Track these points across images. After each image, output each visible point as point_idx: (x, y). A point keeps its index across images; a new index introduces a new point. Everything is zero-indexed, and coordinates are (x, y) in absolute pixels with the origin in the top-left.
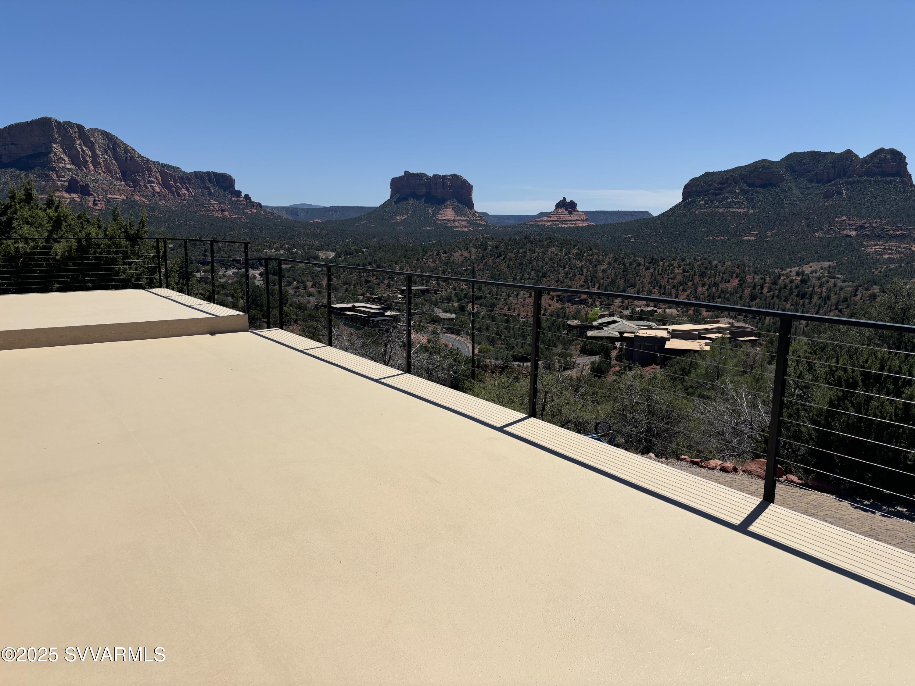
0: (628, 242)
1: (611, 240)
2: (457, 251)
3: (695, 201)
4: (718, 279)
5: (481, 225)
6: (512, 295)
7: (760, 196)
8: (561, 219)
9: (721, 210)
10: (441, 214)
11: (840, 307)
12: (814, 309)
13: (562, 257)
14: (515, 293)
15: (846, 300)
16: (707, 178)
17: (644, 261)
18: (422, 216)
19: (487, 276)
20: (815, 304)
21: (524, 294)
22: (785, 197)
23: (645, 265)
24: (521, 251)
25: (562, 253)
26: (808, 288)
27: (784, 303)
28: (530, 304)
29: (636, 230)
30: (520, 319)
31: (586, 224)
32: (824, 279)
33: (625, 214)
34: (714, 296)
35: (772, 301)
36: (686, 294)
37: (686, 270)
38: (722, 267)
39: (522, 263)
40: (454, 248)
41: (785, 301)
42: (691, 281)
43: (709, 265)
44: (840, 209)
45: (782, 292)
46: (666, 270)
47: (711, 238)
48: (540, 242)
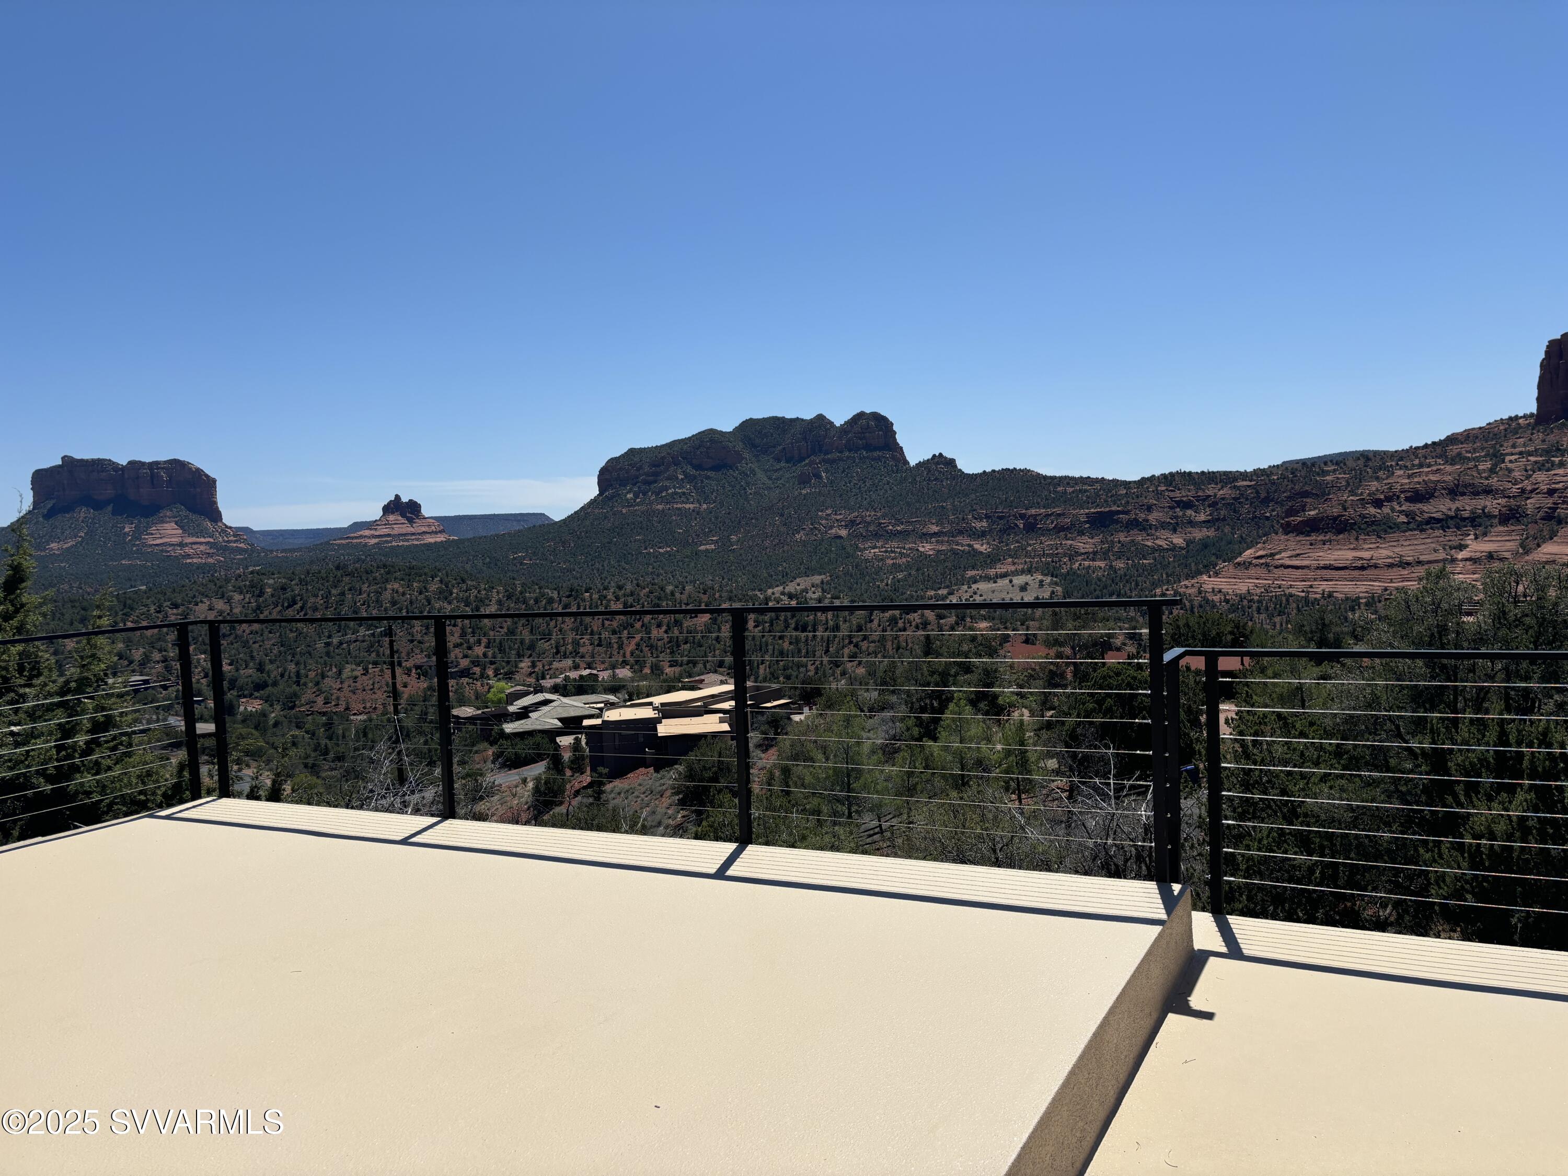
0: (521, 565)
1: (490, 563)
2: (201, 602)
3: (619, 495)
5: (240, 549)
6: (330, 673)
7: (713, 483)
8: (396, 532)
9: (660, 507)
10: (152, 534)
11: (854, 641)
12: (822, 646)
13: (414, 597)
14: (334, 670)
16: (632, 457)
17: (559, 594)
18: (110, 539)
19: (271, 642)
20: (822, 639)
21: (353, 670)
22: (748, 484)
23: (560, 600)
24: (334, 592)
25: (413, 591)
26: (808, 618)
27: (780, 642)
28: (366, 688)
29: (530, 544)
30: (352, 717)
31: (440, 538)
33: (506, 520)
34: (677, 641)
36: (633, 642)
37: (629, 603)
38: (681, 593)
40: (194, 596)
42: (639, 621)
43: (662, 594)
44: (822, 499)
45: (775, 625)
46: (596, 606)
47: (652, 550)
48: (367, 573)
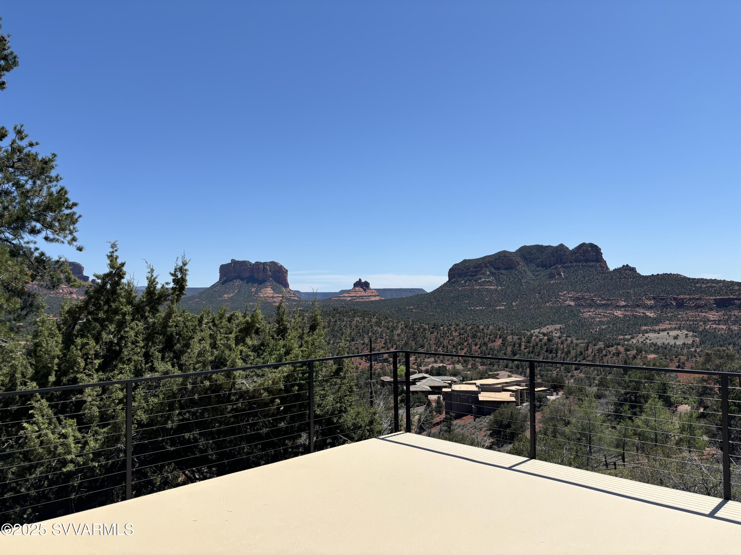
0: (411, 312)
1: (398, 310)
3: (458, 281)
4: (486, 340)
5: (295, 300)
7: (505, 277)
8: (358, 295)
10: (262, 292)
13: (365, 325)
15: (581, 353)
16: (465, 264)
18: (246, 294)
22: (522, 277)
25: (365, 322)
26: (553, 345)
29: (416, 303)
31: (377, 298)
32: (564, 338)
34: (485, 353)
36: (463, 352)
38: (487, 330)
39: (334, 330)
42: (466, 341)
43: (477, 329)
44: (561, 286)
45: (535, 348)
46: (446, 334)
47: (473, 308)
48: (346, 313)
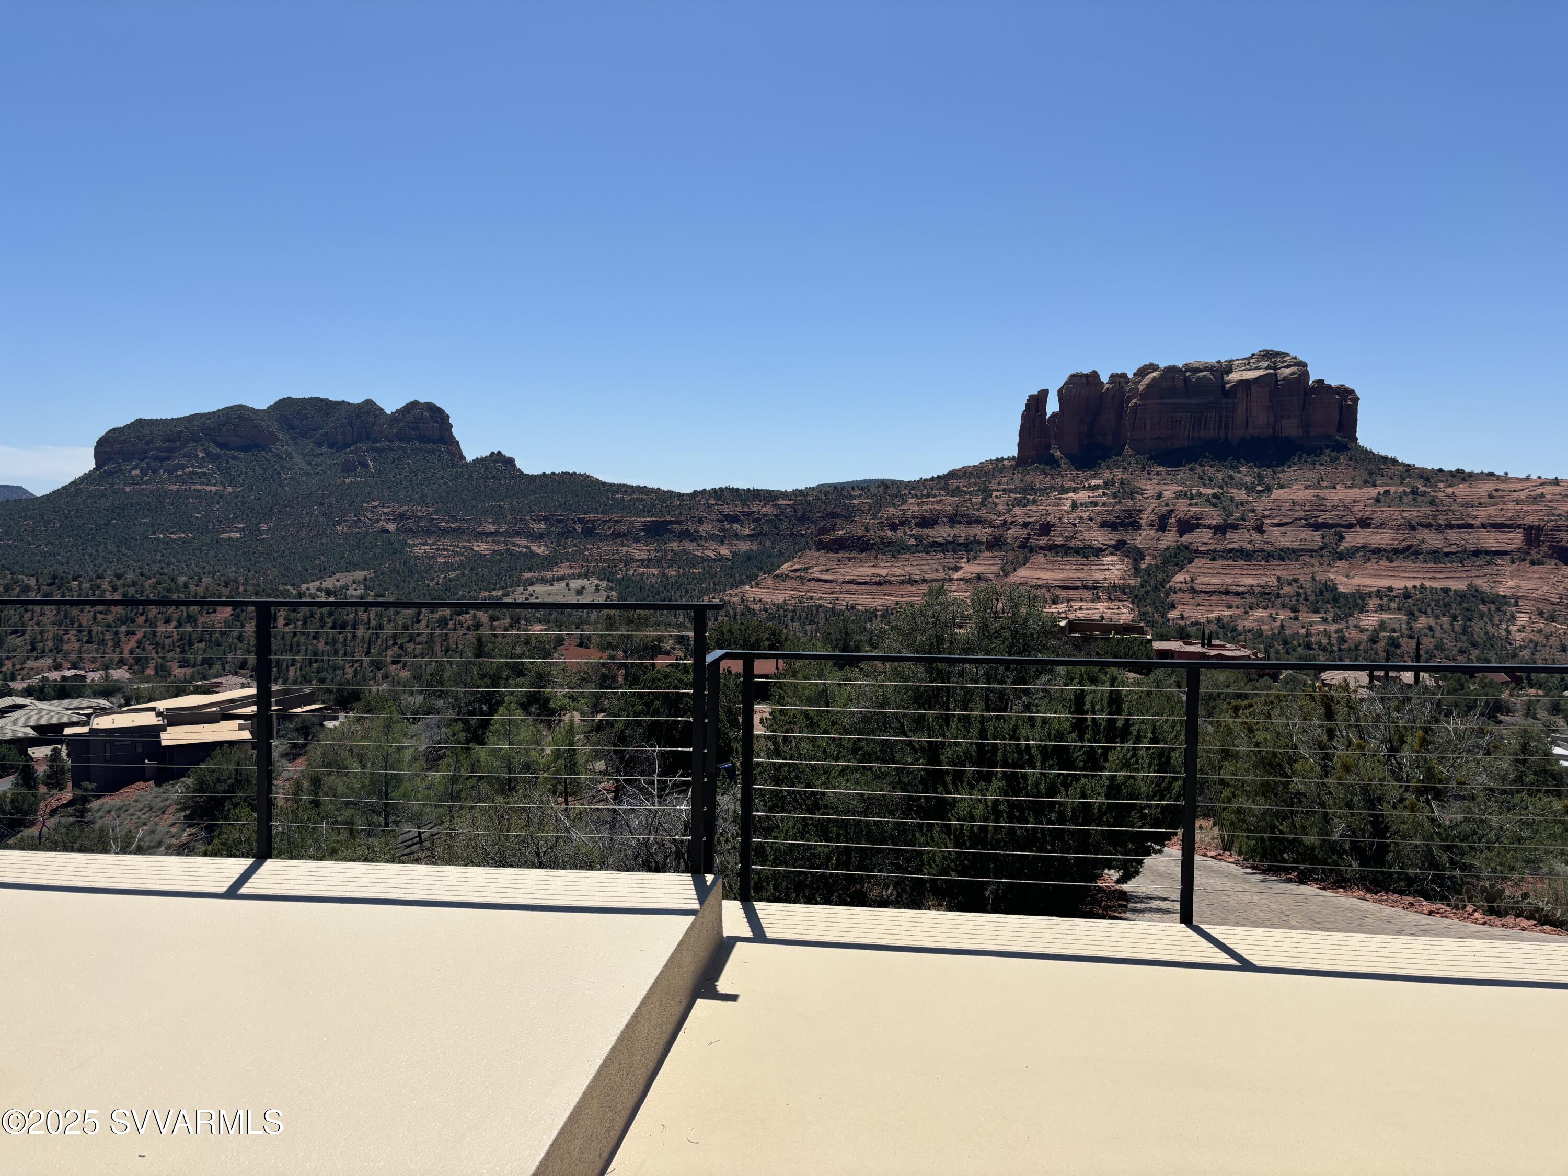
3: (122, 470)
7: (241, 464)
9: (174, 487)
11: (399, 642)
12: (362, 647)
15: (405, 629)
16: (140, 429)
17: (37, 581)
20: (363, 639)
22: (283, 468)
23: (39, 587)
26: (347, 615)
27: (315, 642)
34: (190, 639)
35: (295, 639)
36: (134, 639)
37: (130, 594)
38: (197, 586)
41: (314, 638)
42: (142, 614)
43: (172, 584)
44: (368, 489)
45: (309, 622)
47: (161, 536)
